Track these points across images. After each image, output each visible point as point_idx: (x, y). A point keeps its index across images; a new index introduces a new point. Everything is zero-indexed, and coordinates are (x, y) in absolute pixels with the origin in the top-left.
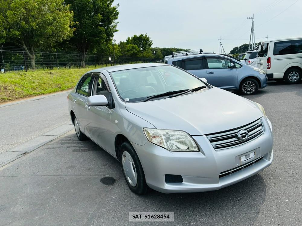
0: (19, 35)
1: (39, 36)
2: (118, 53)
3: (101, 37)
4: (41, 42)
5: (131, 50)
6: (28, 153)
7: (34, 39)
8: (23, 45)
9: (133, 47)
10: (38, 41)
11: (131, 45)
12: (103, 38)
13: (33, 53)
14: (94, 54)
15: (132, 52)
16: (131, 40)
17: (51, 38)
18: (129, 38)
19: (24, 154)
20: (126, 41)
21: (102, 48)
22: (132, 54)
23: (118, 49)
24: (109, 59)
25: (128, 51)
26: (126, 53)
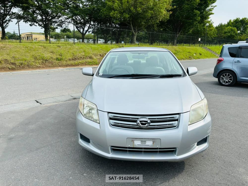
0: (128, 17)
1: (142, 18)
2: (214, 34)
3: (194, 19)
4: (142, 23)
5: (229, 32)
6: (77, 99)
7: (138, 21)
8: (130, 25)
9: (232, 29)
10: (141, 22)
11: (231, 27)
12: (196, 20)
13: (136, 32)
14: (190, 34)
15: (229, 34)
16: (232, 23)
17: (150, 20)
18: (230, 21)
19: (74, 99)
20: (228, 23)
21: (198, 29)
22: (229, 36)
23: (214, 30)
24: (198, 39)
25: (225, 33)
26: (223, 34)
